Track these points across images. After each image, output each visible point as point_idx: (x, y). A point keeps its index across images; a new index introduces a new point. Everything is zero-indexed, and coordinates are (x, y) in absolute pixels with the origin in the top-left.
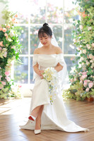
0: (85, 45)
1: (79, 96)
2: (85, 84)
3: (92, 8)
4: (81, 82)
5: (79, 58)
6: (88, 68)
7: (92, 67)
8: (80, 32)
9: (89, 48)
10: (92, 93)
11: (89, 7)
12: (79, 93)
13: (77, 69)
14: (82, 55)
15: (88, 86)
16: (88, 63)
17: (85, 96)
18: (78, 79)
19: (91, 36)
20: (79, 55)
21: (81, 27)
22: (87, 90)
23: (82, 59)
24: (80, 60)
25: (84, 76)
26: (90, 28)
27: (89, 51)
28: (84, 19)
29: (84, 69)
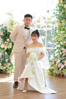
0: (59, 42)
1: (55, 73)
2: (59, 66)
3: (64, 20)
4: (57, 64)
5: (56, 50)
6: (61, 56)
7: (63, 56)
8: (57, 34)
9: (62, 44)
10: (63, 71)
11: (62, 20)
12: (56, 72)
13: (54, 57)
14: (57, 48)
15: (61, 67)
16: (61, 53)
17: (59, 73)
18: (55, 63)
19: (63, 36)
20: (55, 48)
21: (57, 31)
22: (60, 69)
23: (57, 50)
24: (56, 51)
25: (59, 61)
26: (63, 32)
27: (62, 46)
28: (59, 26)
29: (59, 57)
